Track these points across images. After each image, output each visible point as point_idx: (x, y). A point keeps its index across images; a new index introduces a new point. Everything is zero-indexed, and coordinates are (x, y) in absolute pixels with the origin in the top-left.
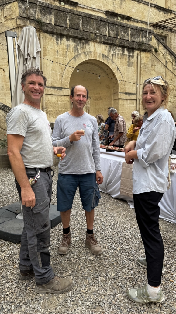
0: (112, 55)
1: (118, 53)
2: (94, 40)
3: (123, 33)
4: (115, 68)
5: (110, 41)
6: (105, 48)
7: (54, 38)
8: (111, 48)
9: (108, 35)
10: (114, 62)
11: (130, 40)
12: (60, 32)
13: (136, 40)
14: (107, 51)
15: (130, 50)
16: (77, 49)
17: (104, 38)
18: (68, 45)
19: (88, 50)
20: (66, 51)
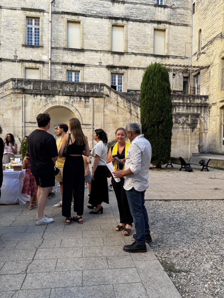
0: (72, 102)
1: (76, 101)
2: (58, 95)
3: (80, 88)
4: (74, 110)
5: (70, 94)
6: (67, 98)
7: (32, 96)
8: (71, 98)
9: (68, 91)
10: (73, 106)
11: (86, 92)
12: (35, 93)
13: (91, 91)
14: (68, 100)
15: (86, 98)
16: (47, 100)
17: (65, 93)
18: (41, 99)
19: (55, 100)
20: (40, 102)
